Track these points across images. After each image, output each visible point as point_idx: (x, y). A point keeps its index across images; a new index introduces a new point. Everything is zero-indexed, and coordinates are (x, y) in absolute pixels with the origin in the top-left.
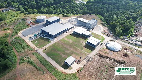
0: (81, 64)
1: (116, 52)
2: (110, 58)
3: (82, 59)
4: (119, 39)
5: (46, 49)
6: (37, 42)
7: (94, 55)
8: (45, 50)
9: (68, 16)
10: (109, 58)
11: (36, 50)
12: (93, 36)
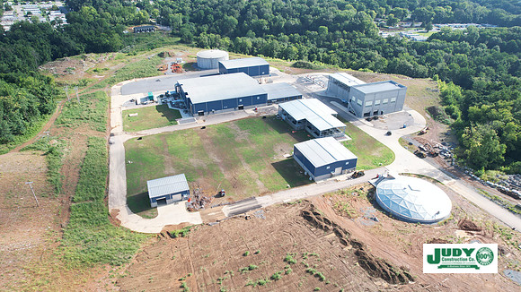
0: (202, 214)
1: (397, 223)
2: (340, 236)
3: (224, 200)
4: (473, 179)
5: (140, 138)
6: (136, 114)
7: (284, 204)
8: (136, 140)
9: (310, 67)
10: (337, 232)
11: (112, 135)
12: (349, 139)
